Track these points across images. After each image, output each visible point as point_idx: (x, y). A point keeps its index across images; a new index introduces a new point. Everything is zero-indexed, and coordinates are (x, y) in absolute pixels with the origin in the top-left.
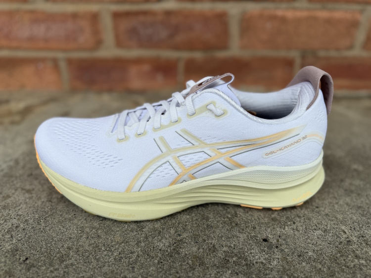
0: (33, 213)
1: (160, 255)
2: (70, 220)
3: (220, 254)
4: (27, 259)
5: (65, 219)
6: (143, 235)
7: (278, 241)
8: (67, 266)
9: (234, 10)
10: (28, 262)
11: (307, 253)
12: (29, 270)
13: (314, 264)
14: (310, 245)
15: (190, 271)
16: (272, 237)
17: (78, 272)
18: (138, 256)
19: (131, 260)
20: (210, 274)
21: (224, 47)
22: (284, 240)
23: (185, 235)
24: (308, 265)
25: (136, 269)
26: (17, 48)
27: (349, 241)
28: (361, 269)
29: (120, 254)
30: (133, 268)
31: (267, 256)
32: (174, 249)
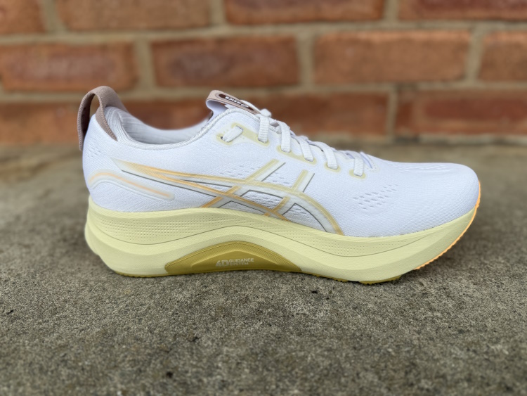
0: (29, 267)
1: (176, 307)
2: (72, 274)
3: (253, 305)
4: (12, 311)
5: (67, 273)
6: (160, 288)
7: (330, 292)
8: (59, 318)
9: (304, 34)
10: (13, 314)
11: (367, 305)
12: (12, 322)
13: (372, 316)
14: (372, 298)
15: (210, 323)
16: (324, 288)
17: (72, 323)
18: (149, 308)
19: (139, 312)
20: (235, 326)
21: (294, 81)
22: (340, 292)
23: (213, 287)
24: (365, 318)
25: (143, 321)
26: (33, 91)
27: (426, 294)
28: (434, 322)
29: (127, 306)
30: (140, 320)
31: (312, 308)
32: (195, 301)
